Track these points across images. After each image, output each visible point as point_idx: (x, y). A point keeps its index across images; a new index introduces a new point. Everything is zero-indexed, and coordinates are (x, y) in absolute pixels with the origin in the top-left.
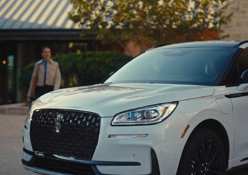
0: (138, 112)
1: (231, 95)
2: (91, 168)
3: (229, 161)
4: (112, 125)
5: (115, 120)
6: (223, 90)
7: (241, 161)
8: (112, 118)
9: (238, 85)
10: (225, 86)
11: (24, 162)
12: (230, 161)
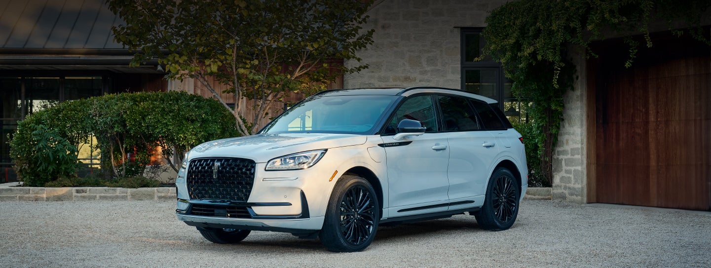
0: (290, 158)
1: (385, 144)
2: (247, 209)
3: (383, 210)
4: (266, 170)
5: (268, 166)
6: (379, 139)
7: (399, 211)
8: (266, 164)
9: (394, 135)
10: (379, 135)
11: (179, 211)
12: (385, 211)
